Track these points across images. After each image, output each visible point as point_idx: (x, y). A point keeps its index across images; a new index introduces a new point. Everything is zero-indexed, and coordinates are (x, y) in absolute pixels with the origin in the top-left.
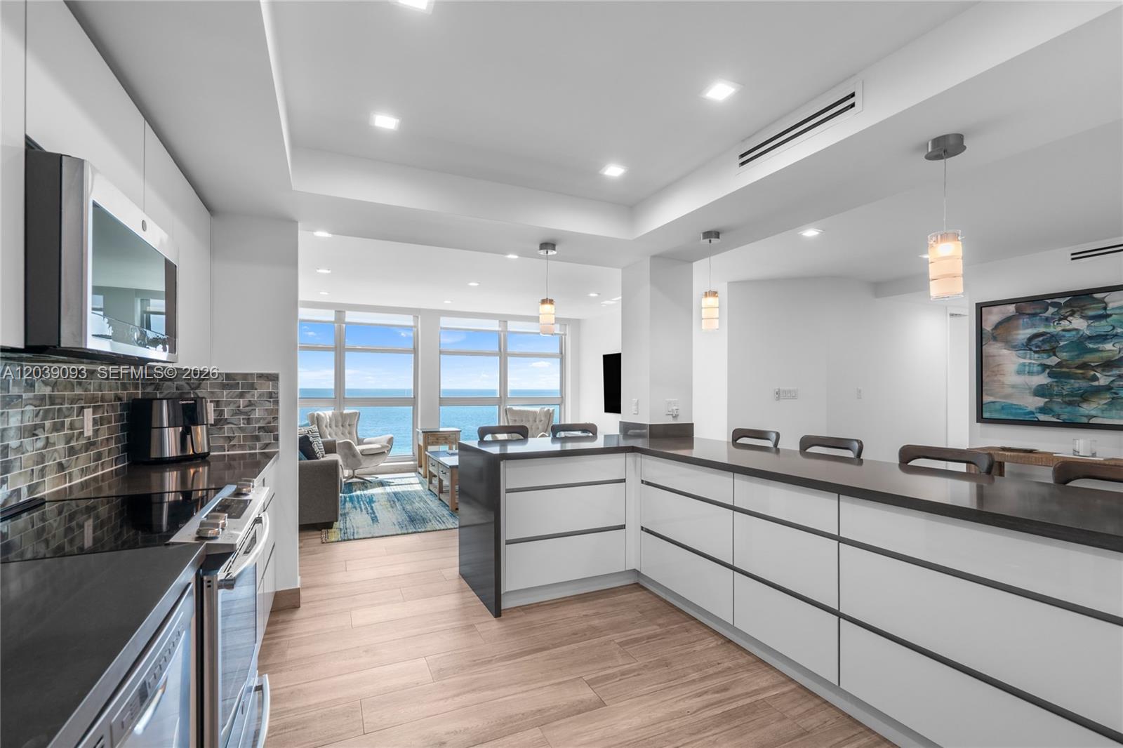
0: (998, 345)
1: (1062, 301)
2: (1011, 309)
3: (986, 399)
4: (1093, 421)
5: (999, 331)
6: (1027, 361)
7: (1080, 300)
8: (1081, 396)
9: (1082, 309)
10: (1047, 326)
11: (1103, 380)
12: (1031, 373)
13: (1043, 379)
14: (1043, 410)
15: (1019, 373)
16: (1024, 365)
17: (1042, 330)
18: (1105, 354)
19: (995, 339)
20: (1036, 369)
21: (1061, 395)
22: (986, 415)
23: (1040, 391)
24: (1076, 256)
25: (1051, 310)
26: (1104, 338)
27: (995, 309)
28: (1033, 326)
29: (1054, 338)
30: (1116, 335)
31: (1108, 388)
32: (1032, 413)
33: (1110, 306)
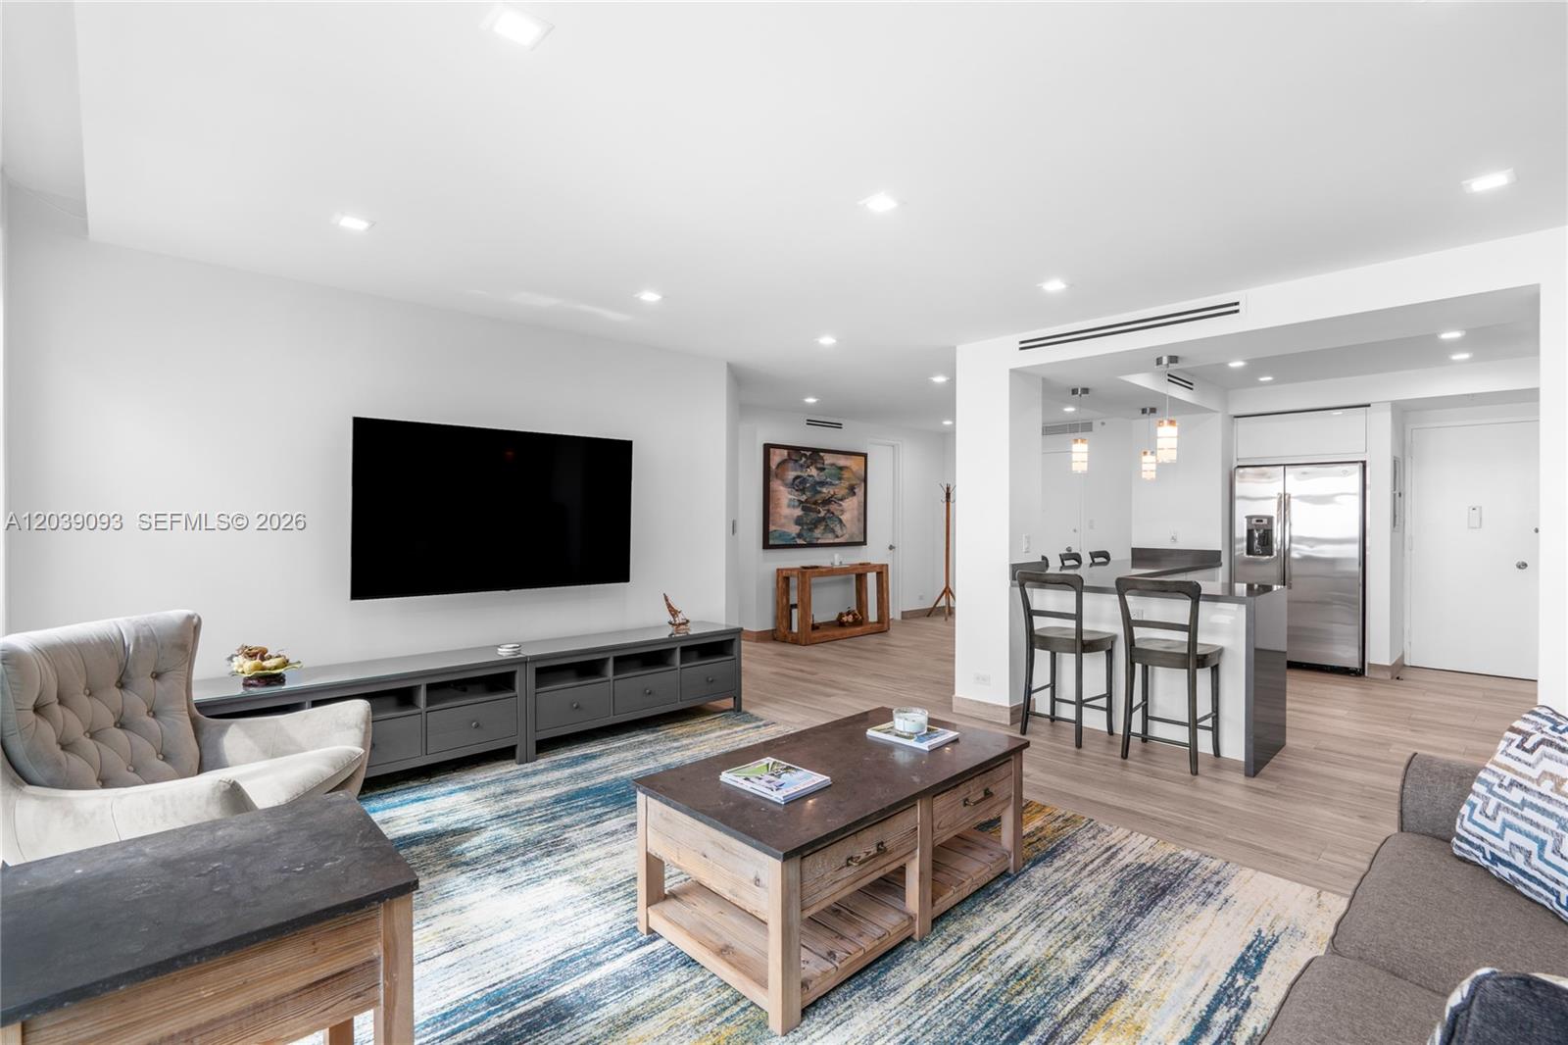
0: (779, 482)
1: (808, 453)
2: (785, 452)
3: (772, 528)
4: (820, 541)
5: (779, 471)
6: (793, 497)
7: (815, 455)
8: (814, 524)
9: (816, 462)
10: (802, 471)
11: (822, 514)
12: (794, 507)
13: (798, 512)
14: (799, 536)
15: (789, 506)
16: (790, 500)
17: (799, 473)
18: (823, 495)
19: (777, 476)
20: (797, 503)
21: (807, 524)
22: (771, 542)
23: (798, 521)
24: (810, 423)
25: (804, 459)
26: (823, 484)
27: (778, 451)
28: (796, 470)
29: (804, 481)
30: (827, 483)
31: (824, 519)
32: (794, 538)
33: (826, 462)
